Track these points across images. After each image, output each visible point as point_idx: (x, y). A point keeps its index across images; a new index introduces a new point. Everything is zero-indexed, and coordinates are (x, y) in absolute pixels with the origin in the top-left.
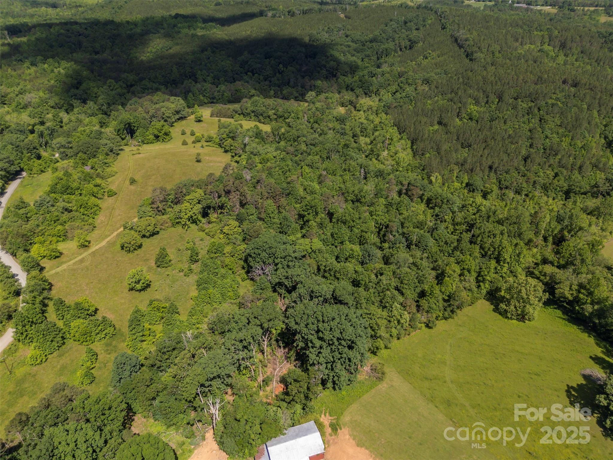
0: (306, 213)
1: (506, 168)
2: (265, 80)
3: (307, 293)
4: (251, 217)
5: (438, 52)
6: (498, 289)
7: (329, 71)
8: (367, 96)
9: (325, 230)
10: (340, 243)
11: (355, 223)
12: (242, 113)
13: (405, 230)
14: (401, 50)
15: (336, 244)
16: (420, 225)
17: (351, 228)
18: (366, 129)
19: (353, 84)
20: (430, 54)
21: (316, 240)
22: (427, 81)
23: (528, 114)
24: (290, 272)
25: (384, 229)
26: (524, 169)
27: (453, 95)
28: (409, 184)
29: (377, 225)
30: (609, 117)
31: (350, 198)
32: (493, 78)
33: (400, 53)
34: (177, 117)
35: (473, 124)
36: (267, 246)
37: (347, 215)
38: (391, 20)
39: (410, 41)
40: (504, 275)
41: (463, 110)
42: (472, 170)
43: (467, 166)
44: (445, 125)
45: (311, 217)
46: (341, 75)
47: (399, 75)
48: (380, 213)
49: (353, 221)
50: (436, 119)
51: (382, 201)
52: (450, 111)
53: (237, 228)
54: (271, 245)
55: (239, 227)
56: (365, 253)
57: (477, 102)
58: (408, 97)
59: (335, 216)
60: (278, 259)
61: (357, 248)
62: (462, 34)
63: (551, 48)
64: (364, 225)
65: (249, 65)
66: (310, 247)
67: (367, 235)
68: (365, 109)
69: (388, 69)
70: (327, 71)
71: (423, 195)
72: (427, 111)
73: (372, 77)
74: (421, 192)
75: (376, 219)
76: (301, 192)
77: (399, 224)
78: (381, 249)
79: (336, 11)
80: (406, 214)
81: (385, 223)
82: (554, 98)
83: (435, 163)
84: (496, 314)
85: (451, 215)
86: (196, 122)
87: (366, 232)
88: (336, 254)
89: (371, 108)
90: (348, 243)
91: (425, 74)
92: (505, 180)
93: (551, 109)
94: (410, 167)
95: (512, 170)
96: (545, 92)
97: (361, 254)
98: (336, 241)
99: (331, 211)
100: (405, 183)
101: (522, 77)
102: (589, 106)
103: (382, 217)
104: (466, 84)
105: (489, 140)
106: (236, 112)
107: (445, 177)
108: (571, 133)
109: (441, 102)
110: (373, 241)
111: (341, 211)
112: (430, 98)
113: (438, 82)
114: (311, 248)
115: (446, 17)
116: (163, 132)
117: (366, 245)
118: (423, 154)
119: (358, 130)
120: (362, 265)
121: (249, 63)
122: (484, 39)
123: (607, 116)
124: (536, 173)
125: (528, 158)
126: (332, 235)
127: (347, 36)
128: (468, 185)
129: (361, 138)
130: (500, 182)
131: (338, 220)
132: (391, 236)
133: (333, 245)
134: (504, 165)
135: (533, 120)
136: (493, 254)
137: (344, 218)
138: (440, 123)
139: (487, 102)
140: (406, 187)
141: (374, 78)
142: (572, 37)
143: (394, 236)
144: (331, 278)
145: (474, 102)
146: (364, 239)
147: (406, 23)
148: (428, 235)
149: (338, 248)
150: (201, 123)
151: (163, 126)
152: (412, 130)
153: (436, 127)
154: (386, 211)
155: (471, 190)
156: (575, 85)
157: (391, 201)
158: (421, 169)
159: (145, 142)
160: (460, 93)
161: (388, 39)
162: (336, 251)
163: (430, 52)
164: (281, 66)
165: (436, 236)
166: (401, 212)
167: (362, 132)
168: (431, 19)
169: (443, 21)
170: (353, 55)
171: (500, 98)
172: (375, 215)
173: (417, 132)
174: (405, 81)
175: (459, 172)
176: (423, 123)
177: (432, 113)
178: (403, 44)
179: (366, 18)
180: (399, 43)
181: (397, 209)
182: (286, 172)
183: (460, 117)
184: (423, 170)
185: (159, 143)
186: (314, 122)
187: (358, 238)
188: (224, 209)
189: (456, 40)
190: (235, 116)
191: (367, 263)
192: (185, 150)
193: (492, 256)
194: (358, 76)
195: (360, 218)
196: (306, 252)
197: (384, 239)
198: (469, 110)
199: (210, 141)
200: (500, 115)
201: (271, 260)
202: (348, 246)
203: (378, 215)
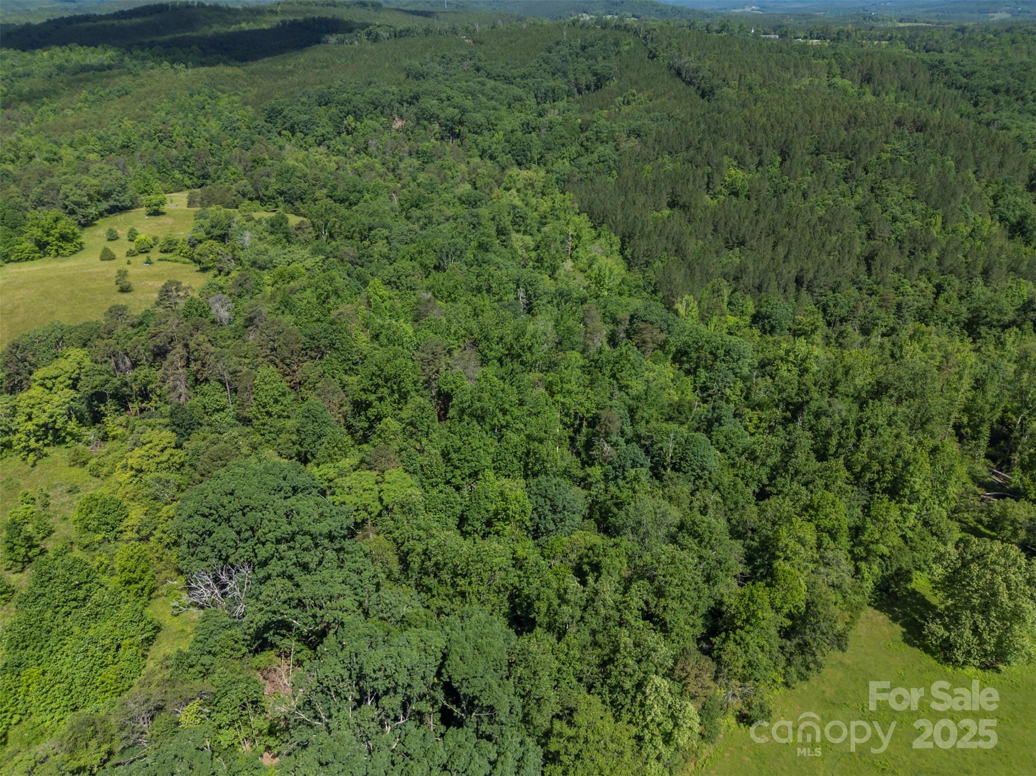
0: (372, 397)
1: (831, 280)
2: (319, 145)
3: (346, 674)
4: (216, 416)
5: (650, 93)
6: (903, 575)
7: (446, 126)
8: (523, 167)
9: (424, 441)
10: (470, 476)
11: (508, 417)
12: (258, 198)
13: (642, 430)
14: (580, 92)
15: (458, 481)
16: (676, 413)
17: (498, 431)
18: (524, 219)
19: (493, 147)
20: (634, 95)
21: (395, 474)
22: (636, 133)
23: (846, 180)
24: (309, 587)
25: (584, 430)
26: (871, 282)
27: (692, 151)
28: (632, 317)
29: (566, 420)
30: (997, 183)
31: (493, 353)
32: (764, 119)
33: (577, 97)
34: (105, 205)
35: (741, 202)
36: (236, 505)
37: (486, 396)
38: (558, 44)
39: (595, 74)
40: (910, 534)
41: (717, 179)
42: (759, 288)
43: (749, 280)
44: (685, 207)
45: (386, 408)
46: (470, 131)
47: (581, 129)
48: (575, 388)
49: (505, 412)
50: (665, 196)
51: (575, 356)
52: (691, 179)
53: (168, 451)
54: (246, 502)
55: (178, 446)
56: (541, 501)
57: (741, 164)
58: (603, 162)
59: (455, 401)
60: (269, 545)
61: (515, 488)
62: (688, 61)
63: (847, 82)
64: (533, 420)
65: (284, 117)
66: (375, 494)
67: (543, 450)
68: (520, 185)
69: (560, 119)
70: (440, 125)
71: (666, 342)
72: (644, 182)
73: (530, 133)
74: (663, 336)
75: (563, 404)
76: (363, 341)
77: (625, 412)
78: (584, 483)
79: (456, 34)
80: (637, 387)
81: (588, 411)
82: (889, 149)
83: (679, 277)
84: (916, 651)
85: (740, 384)
86: (150, 214)
87: (541, 441)
88: (458, 509)
89: (532, 185)
90: (490, 474)
91: (631, 121)
92: (835, 306)
93: (889, 167)
94: (626, 288)
95: (846, 284)
96: (870, 140)
97: (529, 507)
98: (458, 472)
99: (446, 388)
100: (624, 315)
101: (818, 118)
102: (958, 162)
103: (580, 396)
104: (715, 132)
105: (779, 229)
106: (244, 195)
107: (705, 305)
108: (939, 211)
109: (670, 167)
110: (562, 464)
111: (468, 385)
112: (646, 160)
113: (659, 132)
114: (381, 500)
115: (655, 40)
116: (55, 232)
117: (542, 478)
118: (647, 264)
119: (507, 221)
120: (534, 538)
121: (283, 114)
122: (730, 67)
123: (992, 181)
124: (897, 289)
125: (873, 259)
126: (445, 455)
127: (478, 70)
128: (757, 318)
129: (515, 236)
130: (824, 310)
131: (462, 411)
132: (607, 448)
133: (448, 482)
134: (827, 275)
135: (860, 190)
136: (879, 480)
137: (478, 404)
138: (672, 205)
139: (760, 163)
140: (626, 325)
141: (533, 134)
142: (881, 64)
143: (614, 445)
144: (443, 590)
145: (735, 163)
146: (537, 460)
147: (584, 48)
148: (701, 437)
149: (465, 492)
150: (161, 217)
151: (57, 220)
152: (618, 218)
153: (666, 212)
154: (587, 382)
155: (768, 327)
156: (920, 128)
157: (596, 357)
158: (649, 290)
159: (12, 258)
160: (705, 148)
161: (554, 74)
162: (459, 501)
163: (634, 91)
164: (351, 118)
165: (722, 439)
166: (623, 382)
167: (514, 223)
168: (629, 44)
169: (650, 46)
170: (492, 98)
171: (784, 154)
172: (560, 392)
173: (631, 219)
174: (594, 138)
175: (733, 292)
176: (639, 204)
177: (654, 186)
178: (583, 81)
179: (511, 42)
180: (576, 79)
181: (613, 376)
182: (328, 297)
183: (711, 192)
184: (654, 292)
185: (47, 259)
186: (412, 206)
187: (521, 460)
188: (150, 400)
189: (679, 74)
190: (241, 202)
191: (548, 532)
192: (104, 269)
193: (877, 485)
194: (501, 133)
195: (521, 403)
196: (364, 514)
197: (590, 457)
198: (727, 179)
199: (171, 251)
200: (793, 184)
201: (244, 551)
202: (492, 483)
203: (569, 392)
